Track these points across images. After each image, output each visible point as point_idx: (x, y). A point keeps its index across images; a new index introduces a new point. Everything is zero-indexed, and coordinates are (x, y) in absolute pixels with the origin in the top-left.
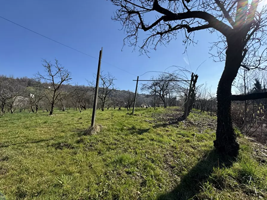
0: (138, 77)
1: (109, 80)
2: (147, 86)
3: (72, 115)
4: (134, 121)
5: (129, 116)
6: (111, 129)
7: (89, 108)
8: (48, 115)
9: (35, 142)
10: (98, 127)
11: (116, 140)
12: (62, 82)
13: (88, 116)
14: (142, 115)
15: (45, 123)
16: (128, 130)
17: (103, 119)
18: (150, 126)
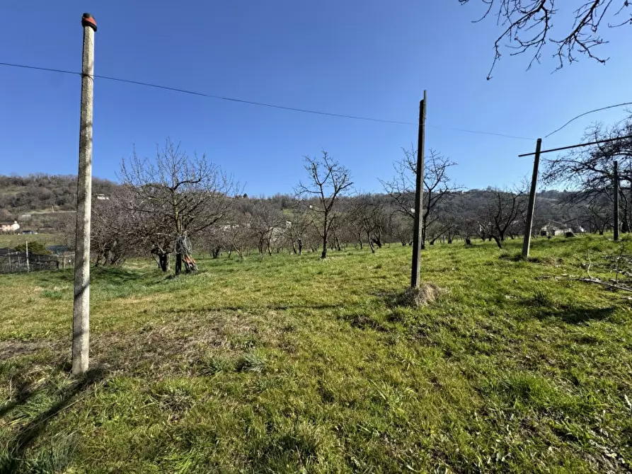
0: (539, 142)
1: (434, 170)
2: (572, 164)
3: (359, 258)
4: (536, 279)
5: (511, 263)
6: (465, 298)
7: (385, 242)
8: (319, 260)
9: (316, 308)
10: (430, 290)
11: (488, 328)
12: (337, 192)
13: (393, 261)
14: (560, 261)
15: (320, 273)
16: (521, 304)
17: (432, 271)
18: (613, 299)
